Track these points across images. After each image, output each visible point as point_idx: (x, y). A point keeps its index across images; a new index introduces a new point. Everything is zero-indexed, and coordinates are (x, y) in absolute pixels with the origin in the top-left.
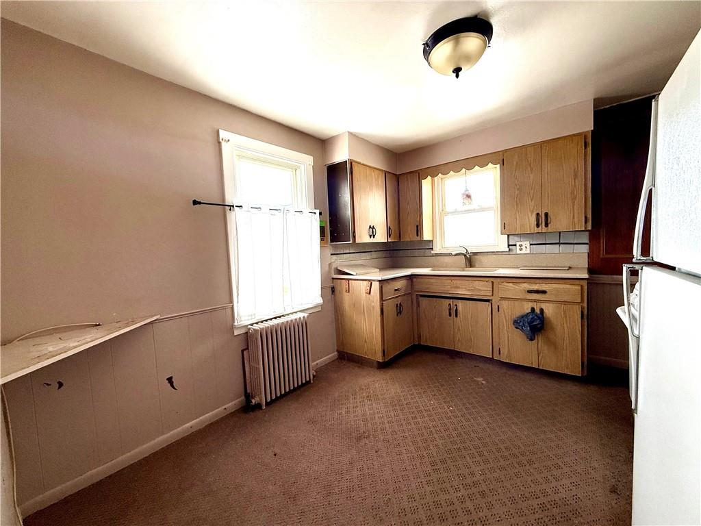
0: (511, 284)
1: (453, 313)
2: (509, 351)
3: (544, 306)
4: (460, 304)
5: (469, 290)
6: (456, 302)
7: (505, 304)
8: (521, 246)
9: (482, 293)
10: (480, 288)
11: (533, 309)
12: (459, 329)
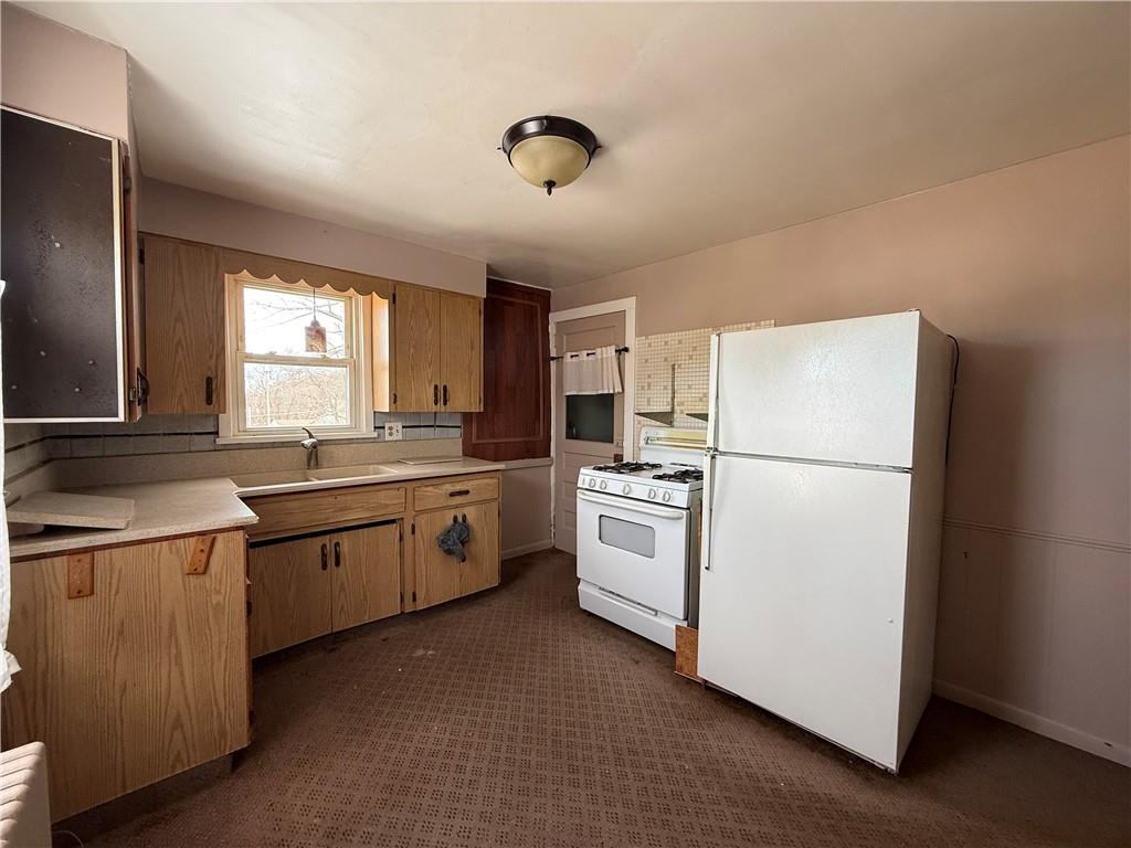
0: (430, 488)
1: (331, 561)
2: (427, 590)
3: (466, 511)
4: (346, 541)
5: (368, 509)
6: (336, 537)
7: (422, 521)
8: (390, 428)
9: (389, 510)
10: (387, 502)
11: (455, 519)
12: (342, 588)
